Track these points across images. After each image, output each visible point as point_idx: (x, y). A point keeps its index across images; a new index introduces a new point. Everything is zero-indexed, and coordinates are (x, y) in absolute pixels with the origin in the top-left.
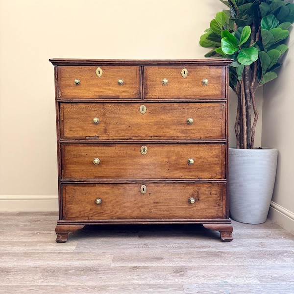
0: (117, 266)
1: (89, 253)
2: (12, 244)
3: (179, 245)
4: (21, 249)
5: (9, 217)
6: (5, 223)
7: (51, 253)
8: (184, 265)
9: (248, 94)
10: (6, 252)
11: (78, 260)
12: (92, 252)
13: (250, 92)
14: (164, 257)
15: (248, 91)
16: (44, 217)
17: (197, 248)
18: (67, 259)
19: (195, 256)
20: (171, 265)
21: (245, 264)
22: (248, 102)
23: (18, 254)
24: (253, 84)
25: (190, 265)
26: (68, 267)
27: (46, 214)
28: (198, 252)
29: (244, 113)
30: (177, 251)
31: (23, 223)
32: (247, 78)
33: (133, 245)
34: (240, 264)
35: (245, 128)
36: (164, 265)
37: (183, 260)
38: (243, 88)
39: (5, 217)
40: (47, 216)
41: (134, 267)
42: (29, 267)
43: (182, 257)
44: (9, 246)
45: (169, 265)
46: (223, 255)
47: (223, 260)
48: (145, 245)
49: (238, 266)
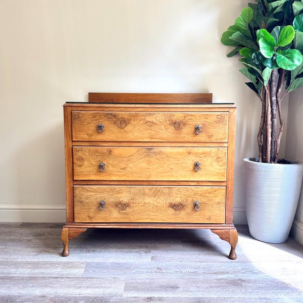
0: (129, 296)
1: (99, 278)
2: (16, 265)
3: (195, 270)
4: (26, 272)
5: (12, 230)
6: (8, 237)
7: (58, 278)
8: (201, 296)
9: (274, 102)
10: (10, 275)
11: (88, 287)
12: (102, 277)
13: (277, 100)
14: (180, 286)
15: (274, 98)
16: (49, 229)
17: (215, 273)
18: (75, 287)
19: (213, 285)
20: (187, 296)
21: (268, 296)
22: (274, 111)
23: (22, 279)
24: (280, 90)
25: (208, 296)
26: (77, 297)
27: (50, 225)
28: (217, 279)
29: (269, 122)
30: (193, 277)
31: (27, 237)
32: (274, 83)
33: (145, 268)
34: (262, 297)
35: (270, 139)
36: (180, 296)
37: (200, 289)
38: (269, 95)
39: (7, 230)
40: (53, 229)
41: (148, 298)
42: (35, 297)
43: (199, 285)
44: (13, 268)
45: (185, 296)
46: (243, 284)
47: (243, 290)
48: (158, 269)
49: (261, 299)
